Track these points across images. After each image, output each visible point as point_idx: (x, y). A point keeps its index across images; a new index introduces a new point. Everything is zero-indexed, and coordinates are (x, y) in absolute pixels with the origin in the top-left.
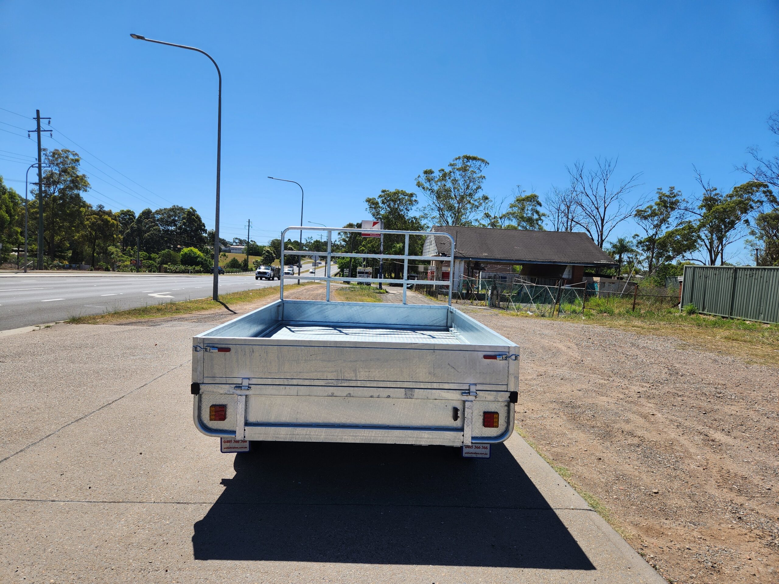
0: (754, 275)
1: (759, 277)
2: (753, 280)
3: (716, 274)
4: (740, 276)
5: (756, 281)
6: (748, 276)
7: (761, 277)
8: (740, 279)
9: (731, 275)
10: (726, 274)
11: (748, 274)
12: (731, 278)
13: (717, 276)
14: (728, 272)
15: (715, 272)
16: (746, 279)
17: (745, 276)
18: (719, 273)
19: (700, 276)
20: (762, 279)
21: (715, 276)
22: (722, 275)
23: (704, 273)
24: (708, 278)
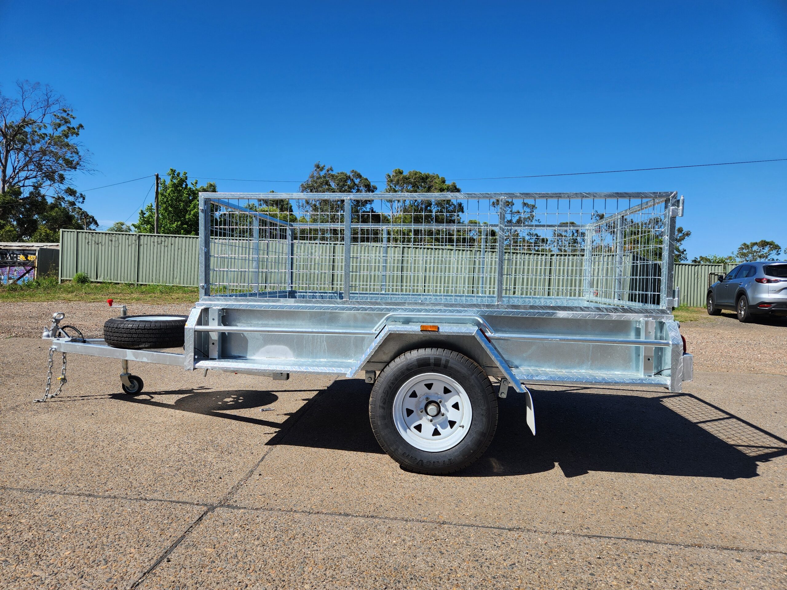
0: (163, 243)
1: (170, 245)
2: (163, 247)
3: (112, 241)
4: (146, 243)
5: (166, 248)
6: (156, 244)
7: (172, 244)
8: (145, 246)
9: (134, 242)
10: (127, 241)
11: (156, 241)
12: (133, 245)
13: (113, 243)
14: (128, 239)
15: (110, 238)
16: (154, 246)
17: (152, 244)
18: (116, 239)
19: (89, 242)
20: (173, 246)
21: (110, 242)
22: (120, 241)
23: (94, 239)
24: (100, 245)
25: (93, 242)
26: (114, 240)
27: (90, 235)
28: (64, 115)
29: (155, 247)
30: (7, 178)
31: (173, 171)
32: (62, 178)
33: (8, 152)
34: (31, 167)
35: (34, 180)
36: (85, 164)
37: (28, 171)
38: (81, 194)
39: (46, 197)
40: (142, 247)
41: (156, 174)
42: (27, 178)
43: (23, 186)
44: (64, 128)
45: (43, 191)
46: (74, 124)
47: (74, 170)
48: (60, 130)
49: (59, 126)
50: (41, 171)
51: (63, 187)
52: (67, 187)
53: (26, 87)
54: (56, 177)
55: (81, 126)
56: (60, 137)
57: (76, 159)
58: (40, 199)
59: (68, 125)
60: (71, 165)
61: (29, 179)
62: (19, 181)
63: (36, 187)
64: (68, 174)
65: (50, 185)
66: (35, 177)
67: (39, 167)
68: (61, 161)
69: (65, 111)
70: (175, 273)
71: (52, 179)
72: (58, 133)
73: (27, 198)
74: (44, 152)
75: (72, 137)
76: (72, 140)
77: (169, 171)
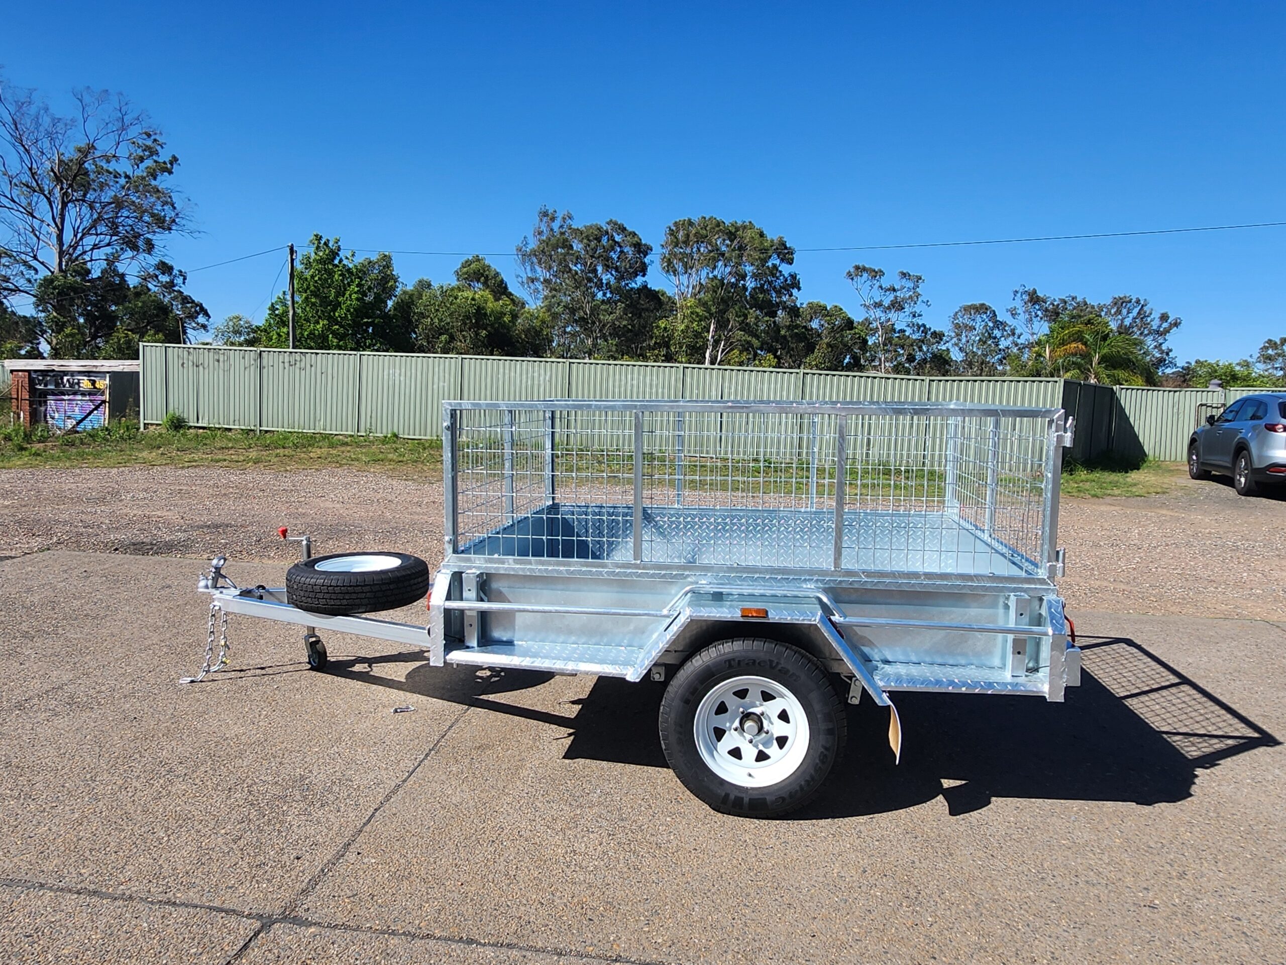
0: (298, 363)
1: (308, 366)
2: (297, 371)
3: (218, 361)
4: (271, 363)
5: (303, 372)
6: (287, 365)
7: (311, 366)
8: (271, 367)
9: (252, 362)
10: (242, 361)
11: (286, 360)
12: (252, 368)
13: (221, 364)
14: (244, 358)
15: (216, 357)
16: (284, 368)
17: (281, 364)
18: (226, 359)
19: (183, 364)
20: (313, 368)
21: (216, 363)
22: (232, 362)
23: (191, 358)
24: (201, 368)
25: (191, 364)
26: (221, 359)
27: (186, 353)
28: (149, 143)
29: (286, 371)
30: (65, 248)
31: (319, 238)
32: (150, 246)
33: (64, 205)
34: (102, 228)
35: (108, 250)
36: (184, 222)
37: (97, 235)
38: (180, 271)
39: (127, 278)
40: (265, 371)
41: (290, 244)
42: (95, 247)
43: (91, 260)
44: (149, 163)
45: (121, 267)
46: (164, 156)
47: (167, 232)
48: (143, 166)
49: (142, 159)
50: (117, 236)
51: (153, 260)
52: (158, 259)
53: (87, 99)
54: (141, 243)
55: (175, 159)
56: (143, 178)
57: (169, 213)
58: (117, 280)
59: (155, 157)
60: (162, 223)
61: (99, 248)
62: (84, 252)
63: (111, 261)
64: (159, 239)
65: (132, 258)
66: (108, 245)
67: (114, 228)
68: (146, 218)
69: (149, 136)
70: (318, 412)
71: (135, 248)
72: (141, 171)
73: (99, 278)
74: (119, 204)
75: (163, 178)
76: (163, 182)
77: (313, 237)
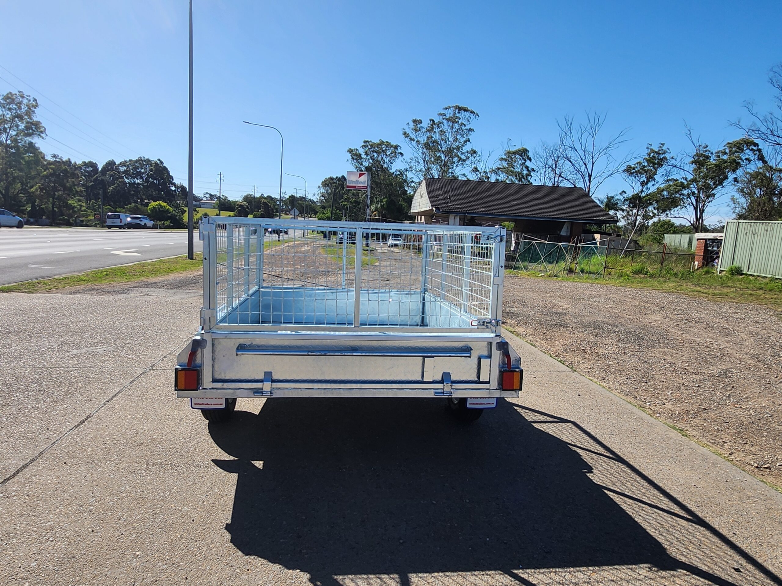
13: (768, 233)
15: (766, 228)
19: (747, 233)
21: (765, 232)
22: (775, 231)
23: (751, 229)
24: (756, 235)
25: (751, 233)
26: (769, 230)
27: (749, 226)
